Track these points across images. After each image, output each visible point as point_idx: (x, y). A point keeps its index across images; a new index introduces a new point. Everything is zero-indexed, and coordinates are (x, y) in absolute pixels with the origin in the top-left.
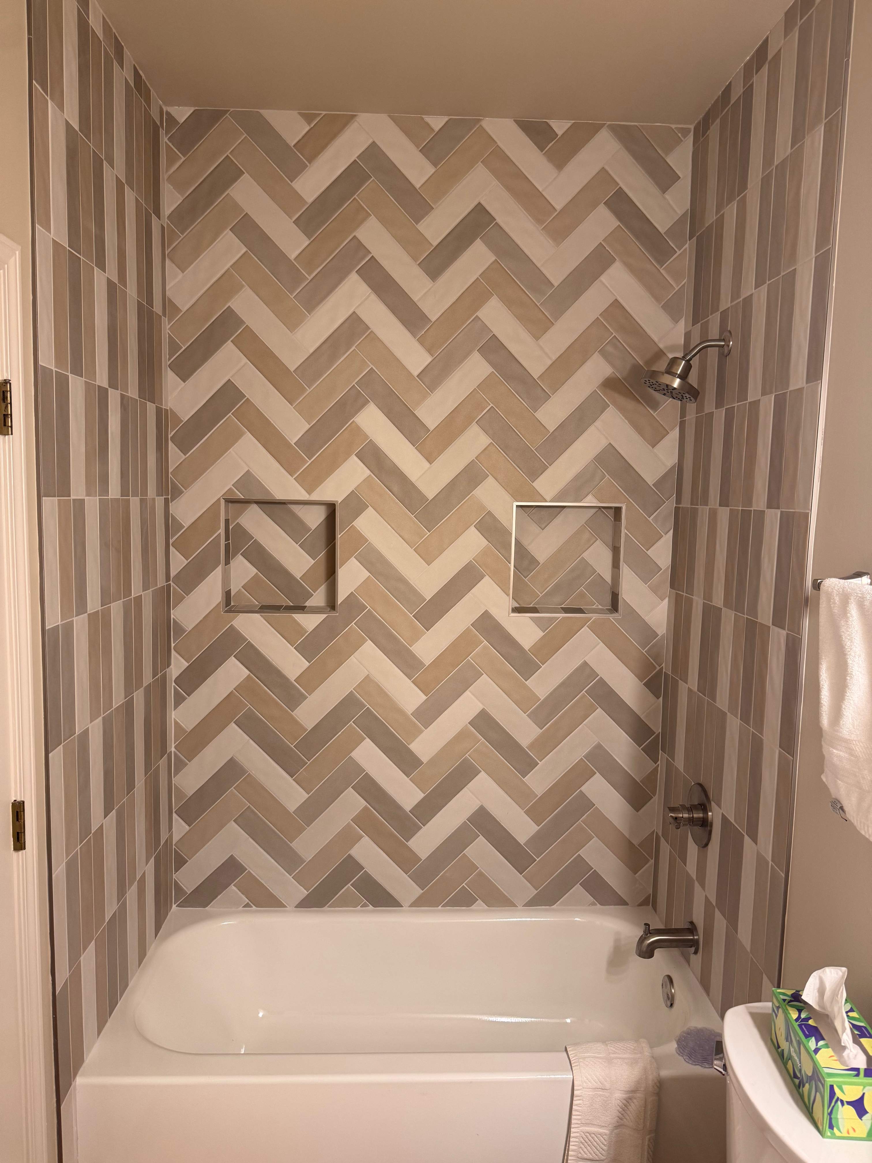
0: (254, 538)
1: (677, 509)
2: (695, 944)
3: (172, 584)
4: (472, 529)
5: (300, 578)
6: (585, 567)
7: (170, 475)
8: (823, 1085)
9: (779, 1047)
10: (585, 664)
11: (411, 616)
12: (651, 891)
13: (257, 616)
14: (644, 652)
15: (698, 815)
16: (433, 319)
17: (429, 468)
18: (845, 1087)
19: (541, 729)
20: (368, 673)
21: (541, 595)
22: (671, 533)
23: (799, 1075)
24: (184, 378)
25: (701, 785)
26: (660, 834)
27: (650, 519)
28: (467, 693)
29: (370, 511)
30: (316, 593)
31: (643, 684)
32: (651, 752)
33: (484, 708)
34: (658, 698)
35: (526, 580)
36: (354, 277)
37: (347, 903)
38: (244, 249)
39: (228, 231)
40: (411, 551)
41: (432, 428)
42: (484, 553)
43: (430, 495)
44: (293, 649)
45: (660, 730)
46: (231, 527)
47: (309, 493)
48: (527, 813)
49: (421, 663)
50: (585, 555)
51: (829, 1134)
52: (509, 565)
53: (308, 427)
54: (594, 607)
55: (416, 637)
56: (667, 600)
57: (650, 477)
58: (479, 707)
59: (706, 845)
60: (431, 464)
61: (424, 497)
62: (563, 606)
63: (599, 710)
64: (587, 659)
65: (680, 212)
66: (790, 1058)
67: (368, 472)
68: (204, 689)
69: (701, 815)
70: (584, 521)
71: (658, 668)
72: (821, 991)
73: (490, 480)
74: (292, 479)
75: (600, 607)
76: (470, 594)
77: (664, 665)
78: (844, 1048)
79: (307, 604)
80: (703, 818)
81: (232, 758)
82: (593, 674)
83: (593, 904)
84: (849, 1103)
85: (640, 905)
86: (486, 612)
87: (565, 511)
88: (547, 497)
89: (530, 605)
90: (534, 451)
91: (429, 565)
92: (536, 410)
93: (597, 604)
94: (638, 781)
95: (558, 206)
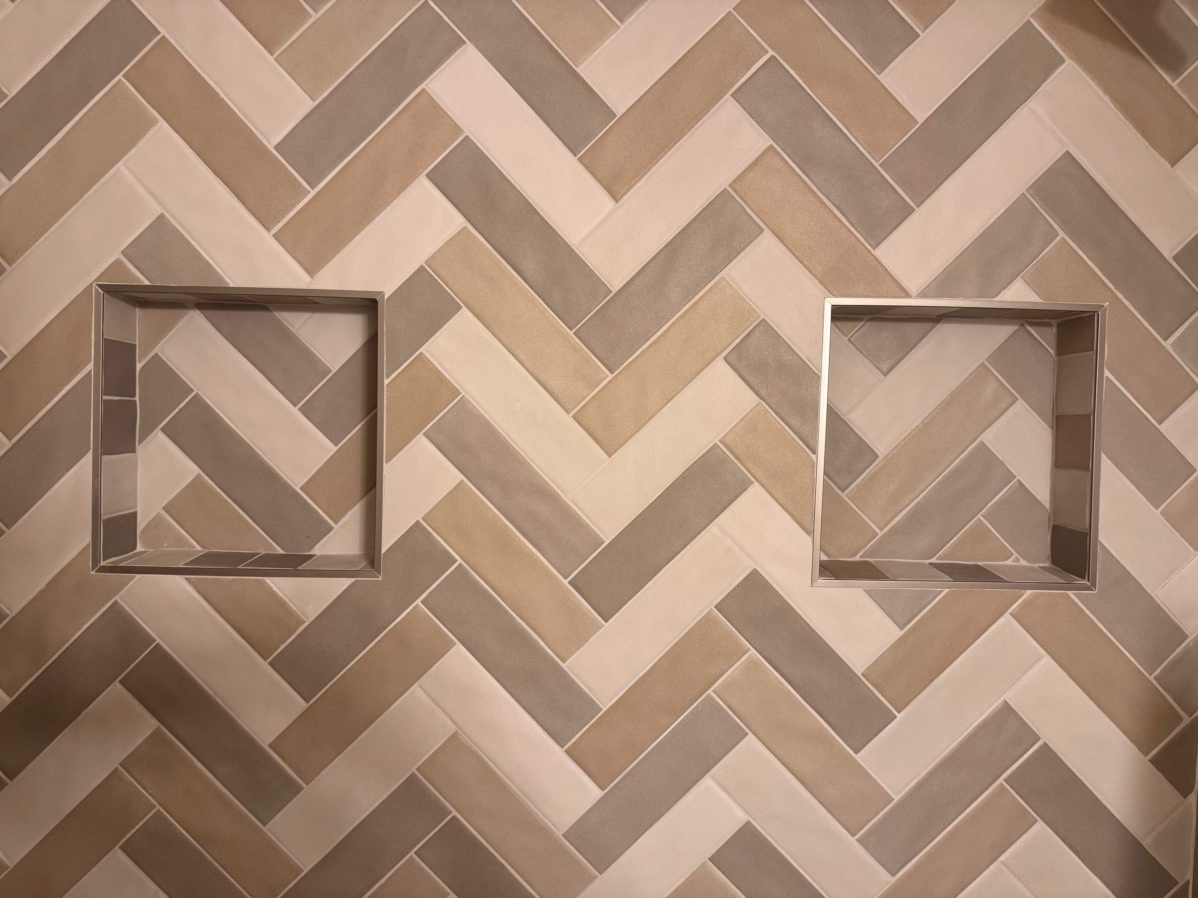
0: (192, 391)
4: (720, 366)
5: (301, 488)
6: (986, 466)
10: (1006, 710)
11: (566, 582)
13: (180, 580)
14: (1151, 678)
17: (613, 211)
19: (893, 875)
20: (454, 728)
21: (880, 534)
27: (1168, 344)
28: (708, 782)
29: (463, 316)
30: (341, 523)
31: (1152, 761)
33: (748, 823)
34: (1185, 795)
35: (843, 495)
40: (569, 419)
41: (620, 108)
42: (750, 425)
43: (616, 282)
44: (265, 665)
45: (1189, 876)
46: (139, 366)
47: (311, 273)
49: (592, 706)
50: (988, 437)
52: (813, 457)
53: (309, 105)
54: (1009, 562)
55: (578, 637)
57: (1168, 238)
58: (739, 817)
60: (616, 200)
61: (599, 286)
62: (934, 560)
63: (1040, 827)
64: (1009, 696)
67: (459, 221)
70: (987, 355)
71: (1186, 720)
73: (767, 240)
74: (267, 237)
75: (1023, 563)
76: (713, 529)
79: (318, 550)
82: (1027, 734)
86: (755, 573)
87: (944, 329)
88: (913, 285)
89: (854, 555)
90: (879, 168)
91: (610, 455)
92: (882, 67)
93: (1016, 555)
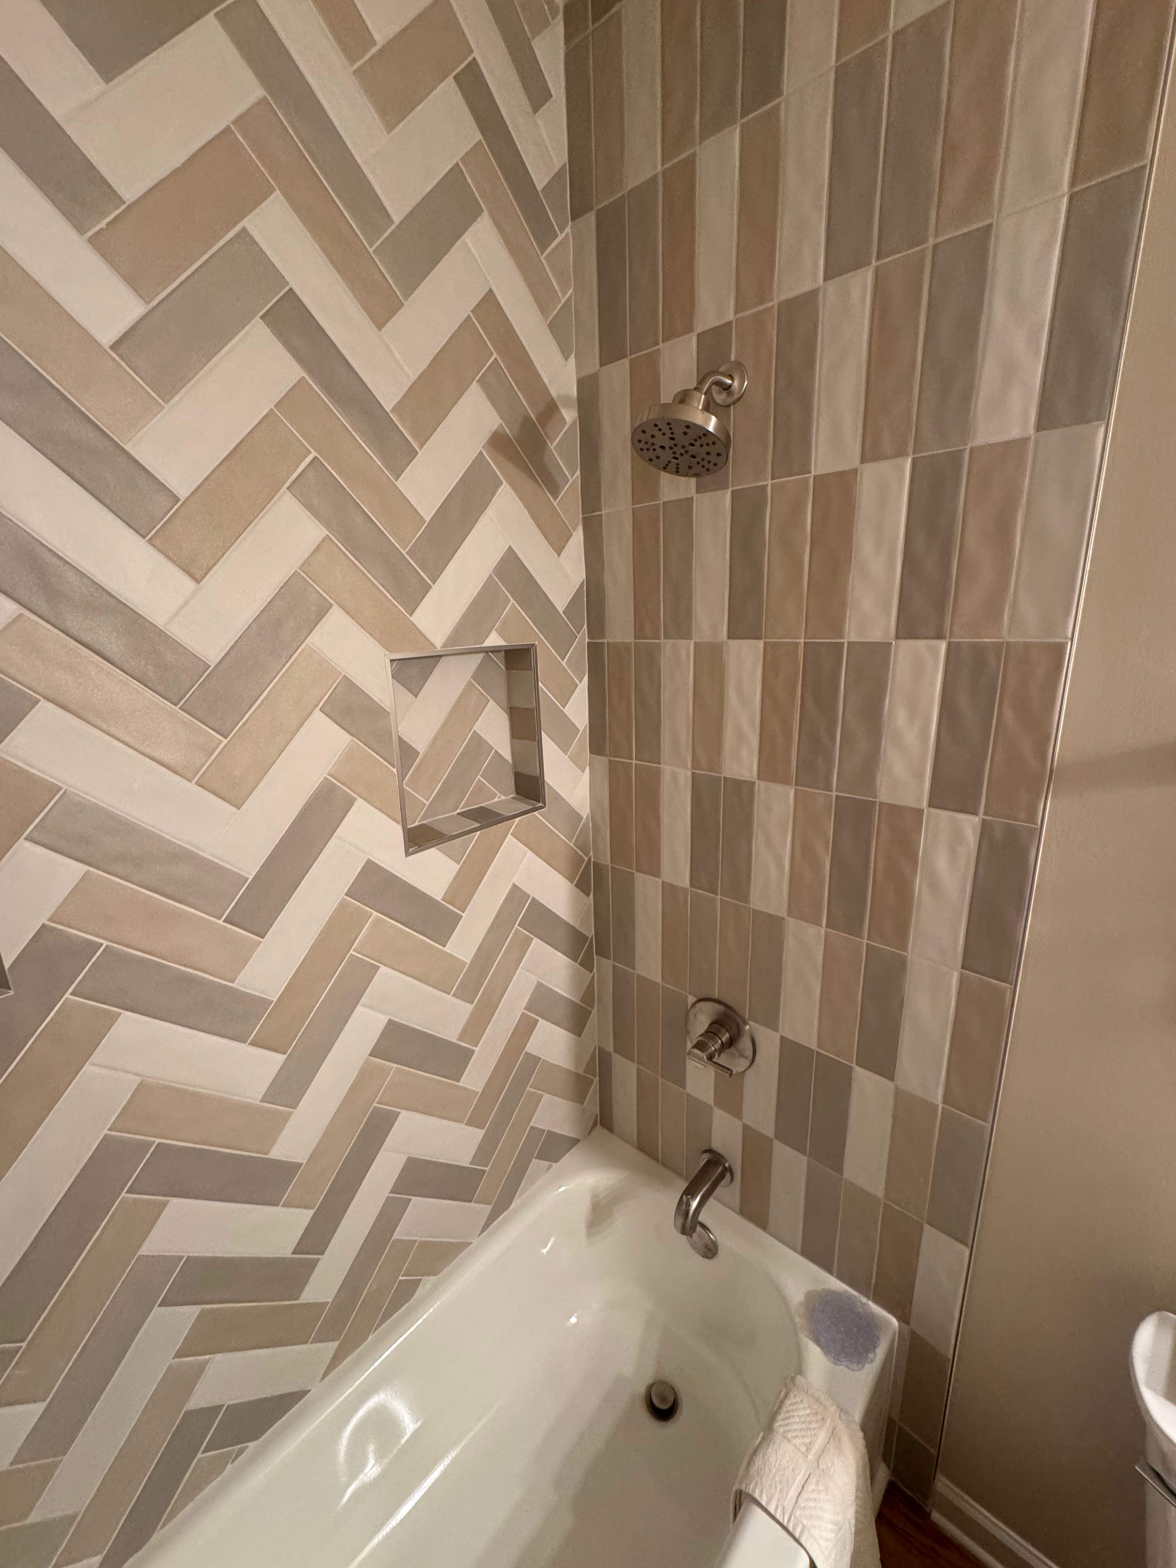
1: (591, 647)
4: (318, 716)
6: (478, 745)
10: (515, 887)
11: (221, 922)
14: (571, 844)
16: (128, 196)
17: (195, 593)
19: (472, 1003)
20: (141, 1080)
21: (427, 804)
22: (586, 678)
25: (719, 1002)
26: (609, 1050)
27: (564, 663)
28: (359, 1009)
29: (47, 711)
31: (575, 885)
32: (587, 961)
33: (390, 1020)
34: (589, 896)
40: (192, 787)
41: (183, 493)
42: (348, 757)
45: (593, 932)
48: (468, 1122)
49: (264, 1003)
50: (477, 727)
52: (394, 770)
54: (496, 800)
55: (243, 958)
56: (586, 770)
57: (559, 597)
58: (383, 1020)
60: (198, 581)
62: (459, 811)
63: (535, 940)
64: (515, 880)
65: (556, 163)
70: (471, 674)
71: (586, 859)
73: (336, 613)
75: (503, 797)
76: (333, 841)
77: (591, 853)
82: (524, 896)
83: (548, 1166)
86: (369, 860)
87: (445, 661)
88: (437, 639)
89: (414, 822)
90: (406, 555)
91: (239, 808)
93: (499, 794)
94: (578, 1002)
95: (380, 38)
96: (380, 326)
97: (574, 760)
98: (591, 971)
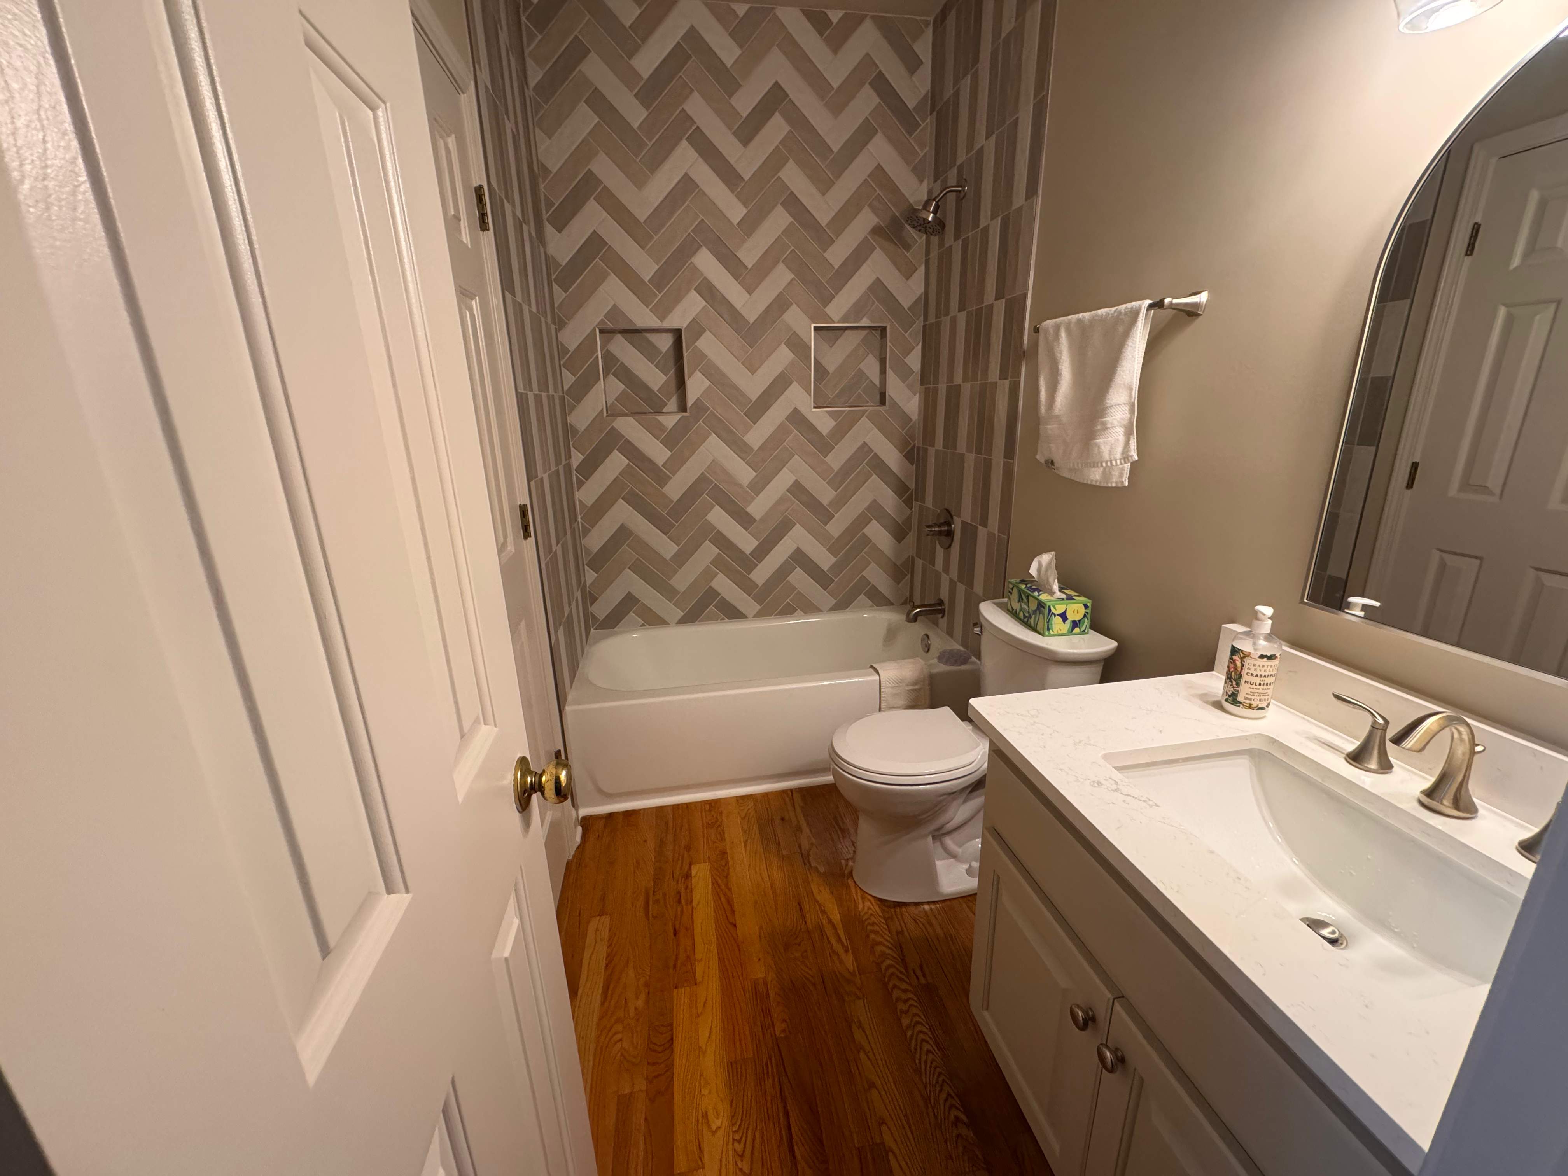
0: (620, 361)
1: (924, 326)
2: (943, 612)
3: (566, 396)
4: (783, 345)
5: (657, 391)
6: (861, 373)
7: (556, 310)
8: (1044, 608)
9: (1013, 609)
10: (865, 444)
11: (743, 414)
12: (908, 594)
13: (629, 418)
14: (903, 433)
15: (945, 528)
16: (746, 178)
17: (750, 299)
18: (1057, 606)
19: (836, 492)
20: (714, 458)
21: (834, 394)
22: (920, 344)
23: (1027, 615)
24: (560, 231)
25: (946, 510)
26: (915, 555)
27: (906, 335)
28: (785, 469)
29: (708, 333)
30: (671, 400)
31: (903, 456)
32: (908, 503)
33: (797, 480)
34: (912, 465)
35: (822, 385)
36: (684, 143)
37: (711, 619)
38: (597, 120)
39: (582, 103)
40: (740, 364)
41: (750, 266)
42: (792, 363)
43: (751, 321)
44: (658, 442)
45: (914, 487)
47: (662, 321)
48: (828, 550)
49: (752, 449)
50: (861, 366)
51: (1047, 633)
52: (810, 373)
53: (657, 267)
55: (747, 430)
56: (918, 395)
57: (906, 302)
58: (794, 478)
59: (950, 546)
60: (750, 295)
61: (748, 322)
62: (848, 402)
63: (874, 476)
64: (866, 439)
65: (923, 92)
66: (1021, 609)
67: (704, 303)
68: (597, 474)
69: (946, 528)
70: (860, 341)
71: (913, 444)
72: (1039, 571)
73: (794, 307)
74: (648, 311)
76: (784, 395)
77: (916, 441)
78: (1055, 593)
79: (665, 409)
80: (948, 530)
81: (622, 524)
82: (871, 450)
83: (872, 606)
84: (1058, 615)
85: (902, 604)
86: (796, 409)
87: (847, 332)
88: (835, 319)
89: (824, 400)
90: (825, 283)
91: (753, 375)
92: (825, 251)
93: (870, 402)
94: (900, 522)
95: (835, 86)
96: (824, 194)
97: (910, 387)
98: (911, 509)
